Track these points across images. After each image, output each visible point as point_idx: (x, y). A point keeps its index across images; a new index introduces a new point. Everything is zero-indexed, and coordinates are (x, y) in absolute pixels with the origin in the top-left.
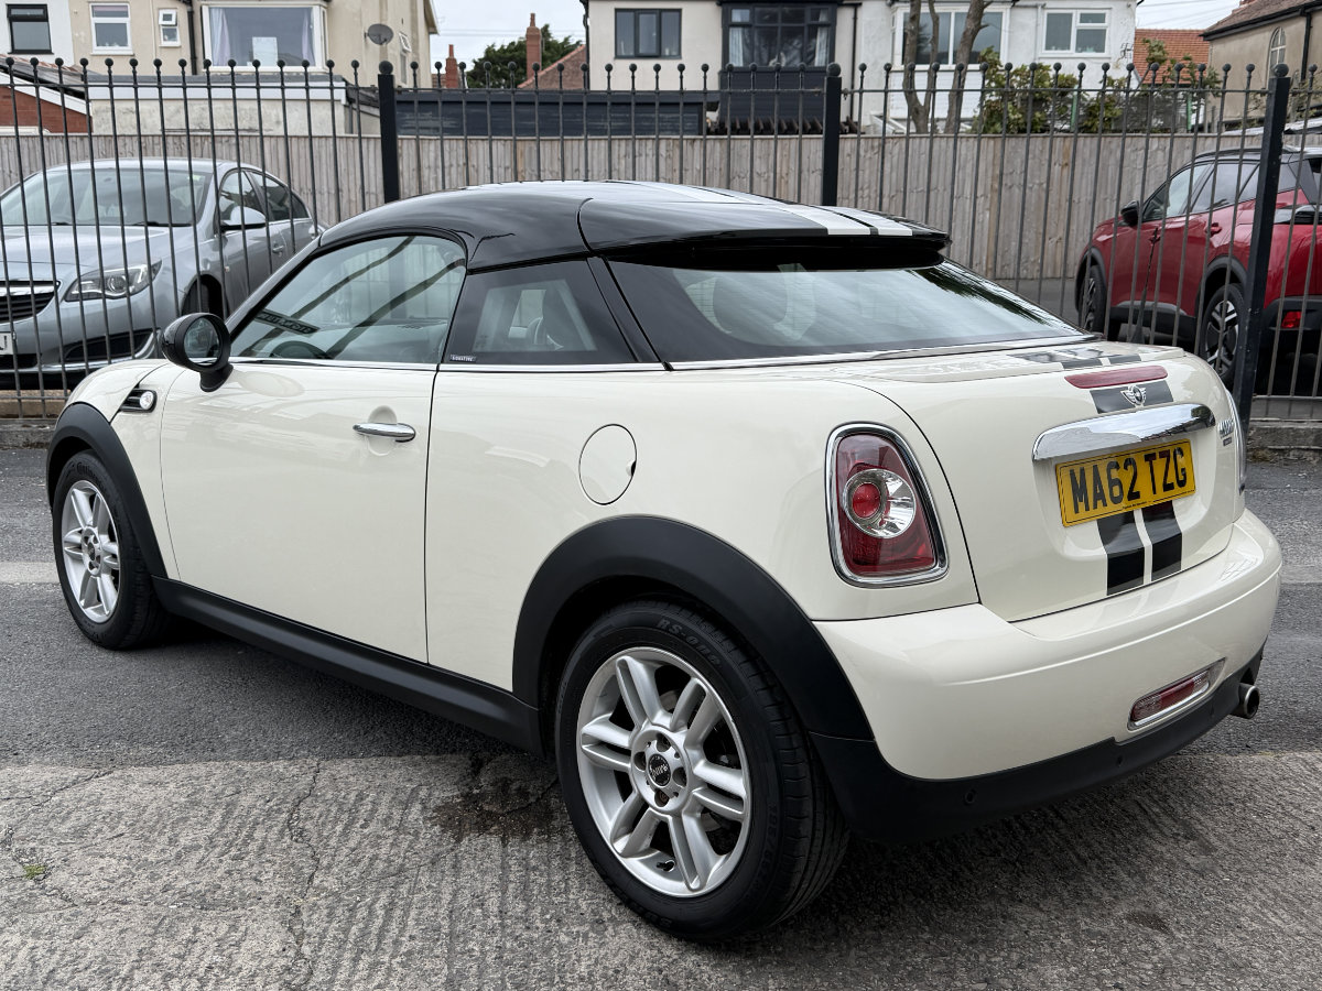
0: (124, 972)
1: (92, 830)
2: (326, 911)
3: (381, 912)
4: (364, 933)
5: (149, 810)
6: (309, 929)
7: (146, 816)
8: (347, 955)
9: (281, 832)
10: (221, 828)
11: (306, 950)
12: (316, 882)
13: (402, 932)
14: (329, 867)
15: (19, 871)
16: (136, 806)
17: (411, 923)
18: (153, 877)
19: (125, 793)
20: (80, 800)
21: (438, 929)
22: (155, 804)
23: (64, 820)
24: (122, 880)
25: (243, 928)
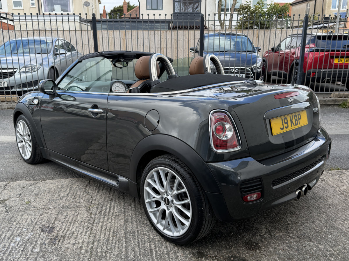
0: (52, 222)
1: (40, 194)
2: (96, 208)
3: (108, 208)
4: (105, 212)
5: (52, 189)
6: (93, 212)
7: (51, 190)
8: (102, 217)
9: (84, 193)
10: (69, 192)
11: (93, 216)
12: (93, 202)
13: (113, 211)
14: (95, 199)
15: (24, 203)
16: (49, 188)
17: (115, 209)
18: (55, 203)
19: (46, 186)
20: (36, 188)
21: (121, 211)
22: (53, 188)
23: (33, 192)
24: (49, 204)
25: (78, 212)
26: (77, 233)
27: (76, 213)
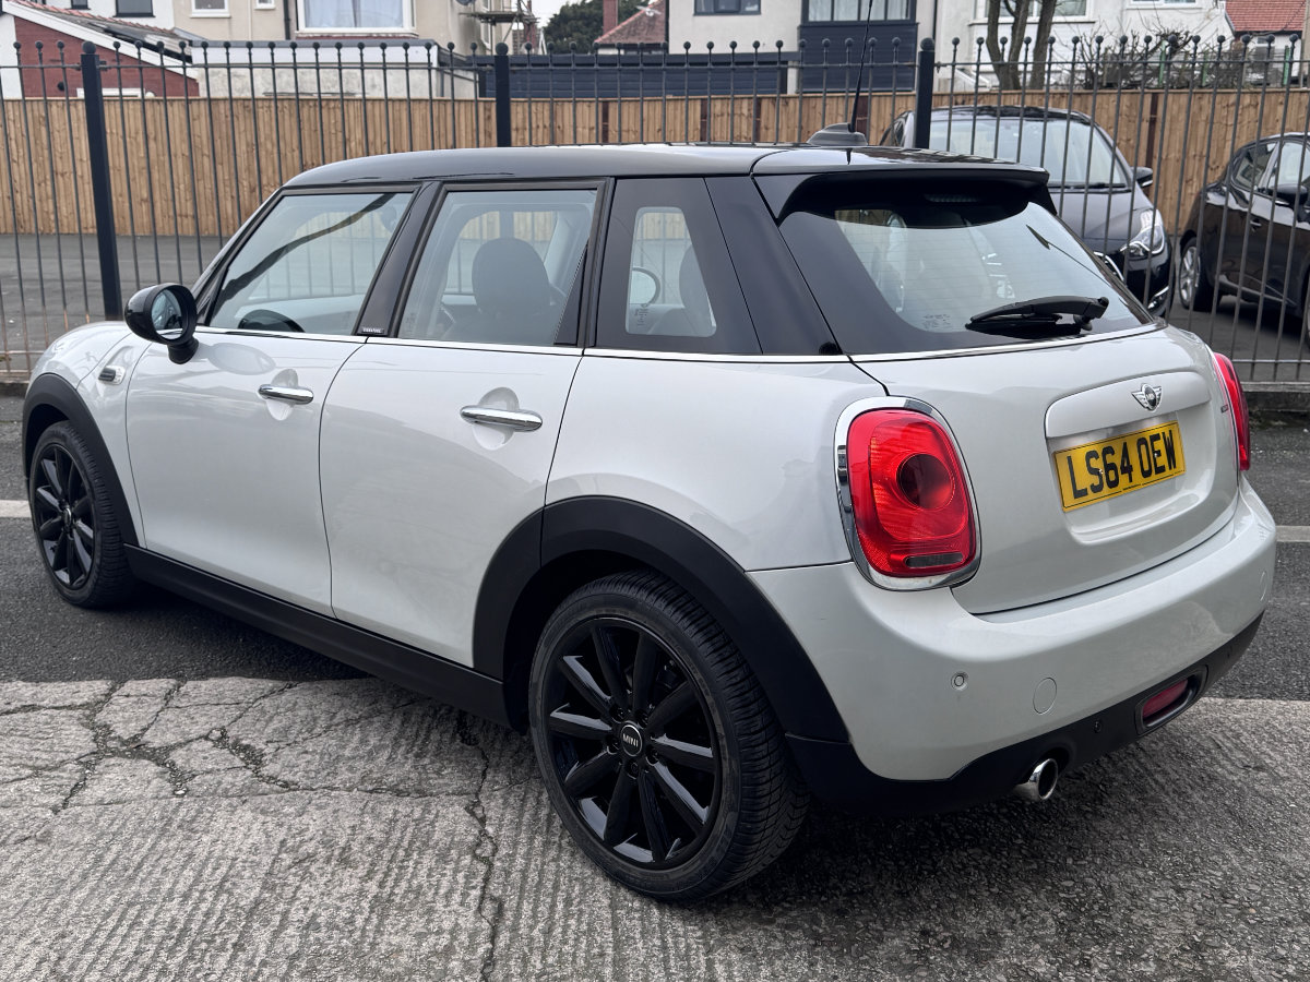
0: (342, 843)
1: (293, 731)
2: (501, 801)
6: (490, 814)
9: (453, 737)
11: (490, 830)
18: (351, 769)
20: (279, 707)
24: (327, 771)
25: (434, 812)
26: (433, 891)
27: (429, 812)
